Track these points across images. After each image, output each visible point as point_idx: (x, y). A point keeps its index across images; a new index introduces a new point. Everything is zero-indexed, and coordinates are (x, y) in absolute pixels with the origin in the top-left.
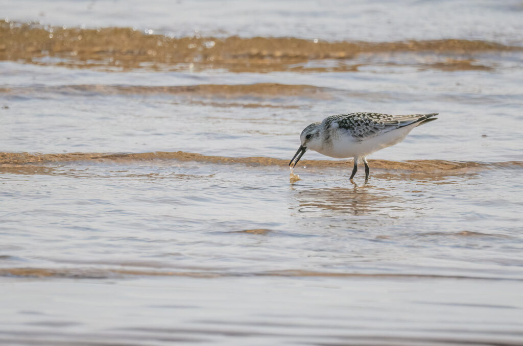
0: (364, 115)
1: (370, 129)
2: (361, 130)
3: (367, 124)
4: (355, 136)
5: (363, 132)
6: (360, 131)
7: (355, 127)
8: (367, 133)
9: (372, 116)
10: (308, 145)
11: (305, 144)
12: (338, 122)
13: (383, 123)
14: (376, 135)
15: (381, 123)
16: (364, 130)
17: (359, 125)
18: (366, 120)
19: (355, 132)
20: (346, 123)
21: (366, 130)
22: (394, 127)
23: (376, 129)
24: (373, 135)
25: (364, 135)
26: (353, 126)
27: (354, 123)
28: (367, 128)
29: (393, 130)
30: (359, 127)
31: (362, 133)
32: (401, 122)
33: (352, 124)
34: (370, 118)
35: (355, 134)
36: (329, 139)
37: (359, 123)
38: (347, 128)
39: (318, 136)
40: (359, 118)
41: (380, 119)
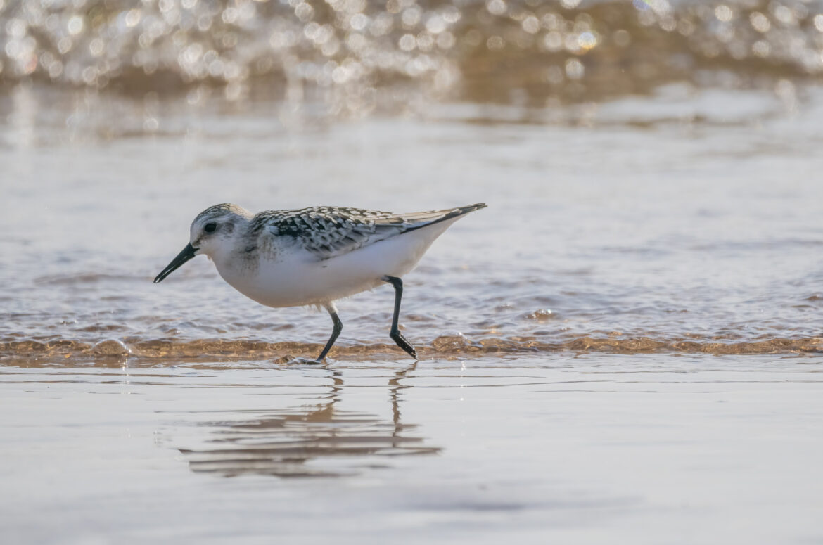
0: (331, 209)
1: (344, 233)
2: (326, 235)
3: (339, 226)
4: (314, 249)
5: (330, 240)
6: (324, 238)
7: (313, 230)
8: (338, 242)
9: (348, 212)
10: (205, 244)
11: (198, 242)
12: (276, 224)
13: (372, 222)
14: (357, 245)
15: (368, 222)
16: (331, 235)
17: (321, 227)
18: (336, 217)
19: (312, 240)
20: (293, 223)
21: (337, 236)
22: (395, 230)
23: (358, 233)
24: (350, 247)
25: (331, 247)
26: (309, 230)
27: (310, 223)
28: (338, 232)
29: (392, 235)
30: (322, 231)
31: (328, 243)
32: (409, 221)
33: (305, 226)
34: (345, 214)
35: (313, 245)
36: (253, 253)
37: (323, 223)
38: (294, 234)
39: (230, 231)
40: (321, 215)
41: (365, 216)
